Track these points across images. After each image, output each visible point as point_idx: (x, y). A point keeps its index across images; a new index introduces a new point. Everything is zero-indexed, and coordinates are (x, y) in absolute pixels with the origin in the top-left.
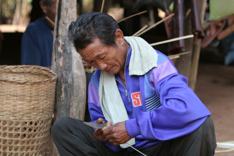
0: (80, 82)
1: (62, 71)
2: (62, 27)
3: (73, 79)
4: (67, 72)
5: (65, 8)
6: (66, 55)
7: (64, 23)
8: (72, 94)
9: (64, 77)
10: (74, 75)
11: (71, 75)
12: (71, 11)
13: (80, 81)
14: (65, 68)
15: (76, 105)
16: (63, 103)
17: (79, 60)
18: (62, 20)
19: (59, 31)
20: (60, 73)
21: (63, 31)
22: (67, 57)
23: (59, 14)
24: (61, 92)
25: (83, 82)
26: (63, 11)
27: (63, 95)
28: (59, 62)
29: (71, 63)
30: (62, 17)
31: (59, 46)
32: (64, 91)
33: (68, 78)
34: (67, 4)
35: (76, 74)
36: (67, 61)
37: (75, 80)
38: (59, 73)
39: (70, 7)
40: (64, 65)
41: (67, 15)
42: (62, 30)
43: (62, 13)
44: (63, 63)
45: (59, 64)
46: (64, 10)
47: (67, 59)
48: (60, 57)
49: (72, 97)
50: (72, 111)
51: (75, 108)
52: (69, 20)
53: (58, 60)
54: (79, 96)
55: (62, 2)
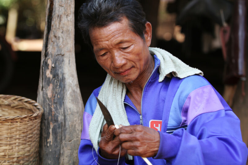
0: (76, 121)
1: (50, 104)
2: (53, 42)
3: (65, 116)
4: (57, 106)
5: (58, 16)
6: (57, 82)
7: (55, 37)
8: (63, 138)
9: (53, 113)
10: (67, 111)
11: (62, 110)
12: (66, 19)
13: (75, 119)
14: (54, 100)
15: (69, 153)
16: (50, 150)
17: (76, 90)
18: (53, 32)
19: (48, 48)
20: (48, 107)
21: (53, 48)
22: (58, 84)
23: (49, 24)
24: (48, 134)
25: (80, 121)
26: (54, 20)
27: (51, 139)
28: (47, 92)
29: (64, 93)
30: (53, 28)
31: (48, 68)
32: (53, 132)
33: (58, 115)
34: (60, 9)
35: (70, 109)
36: (58, 90)
37: (68, 117)
38: (46, 107)
39: (65, 14)
40: (54, 96)
41: (60, 26)
42: (53, 46)
43: (53, 23)
44: (53, 93)
45: (47, 94)
46: (57, 18)
47: (58, 87)
48: (49, 85)
49: (64, 142)
50: (63, 162)
51: (66, 157)
52: (62, 32)
53: (46, 89)
54: (72, 141)
55: (54, 7)
